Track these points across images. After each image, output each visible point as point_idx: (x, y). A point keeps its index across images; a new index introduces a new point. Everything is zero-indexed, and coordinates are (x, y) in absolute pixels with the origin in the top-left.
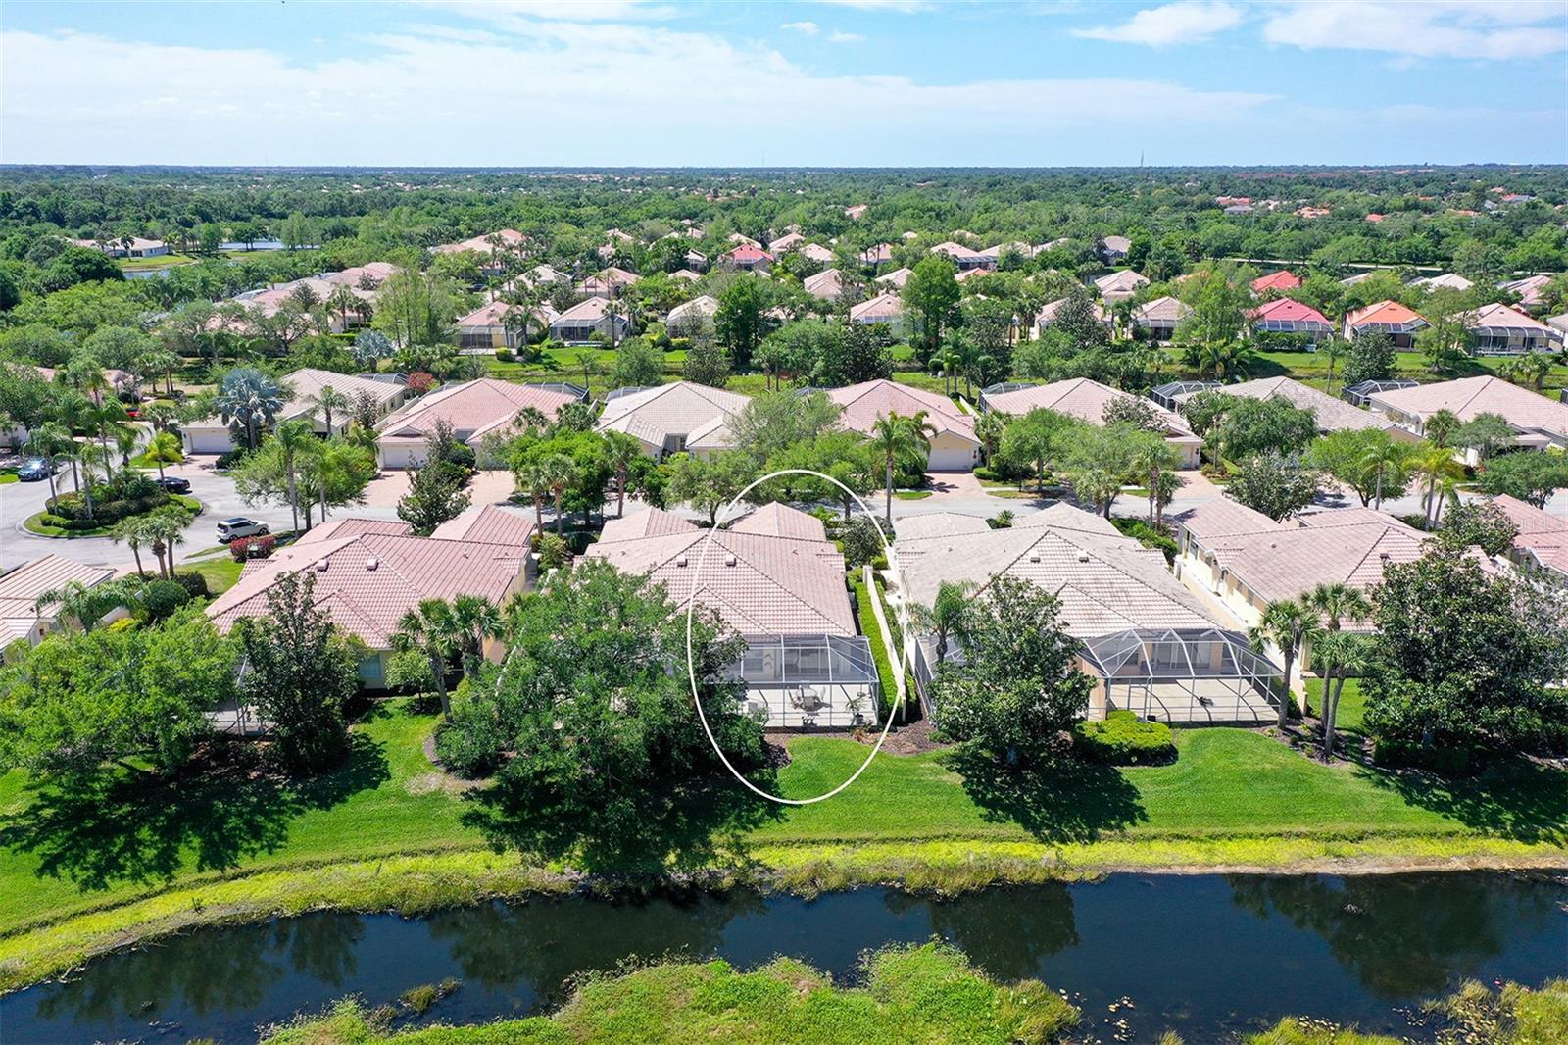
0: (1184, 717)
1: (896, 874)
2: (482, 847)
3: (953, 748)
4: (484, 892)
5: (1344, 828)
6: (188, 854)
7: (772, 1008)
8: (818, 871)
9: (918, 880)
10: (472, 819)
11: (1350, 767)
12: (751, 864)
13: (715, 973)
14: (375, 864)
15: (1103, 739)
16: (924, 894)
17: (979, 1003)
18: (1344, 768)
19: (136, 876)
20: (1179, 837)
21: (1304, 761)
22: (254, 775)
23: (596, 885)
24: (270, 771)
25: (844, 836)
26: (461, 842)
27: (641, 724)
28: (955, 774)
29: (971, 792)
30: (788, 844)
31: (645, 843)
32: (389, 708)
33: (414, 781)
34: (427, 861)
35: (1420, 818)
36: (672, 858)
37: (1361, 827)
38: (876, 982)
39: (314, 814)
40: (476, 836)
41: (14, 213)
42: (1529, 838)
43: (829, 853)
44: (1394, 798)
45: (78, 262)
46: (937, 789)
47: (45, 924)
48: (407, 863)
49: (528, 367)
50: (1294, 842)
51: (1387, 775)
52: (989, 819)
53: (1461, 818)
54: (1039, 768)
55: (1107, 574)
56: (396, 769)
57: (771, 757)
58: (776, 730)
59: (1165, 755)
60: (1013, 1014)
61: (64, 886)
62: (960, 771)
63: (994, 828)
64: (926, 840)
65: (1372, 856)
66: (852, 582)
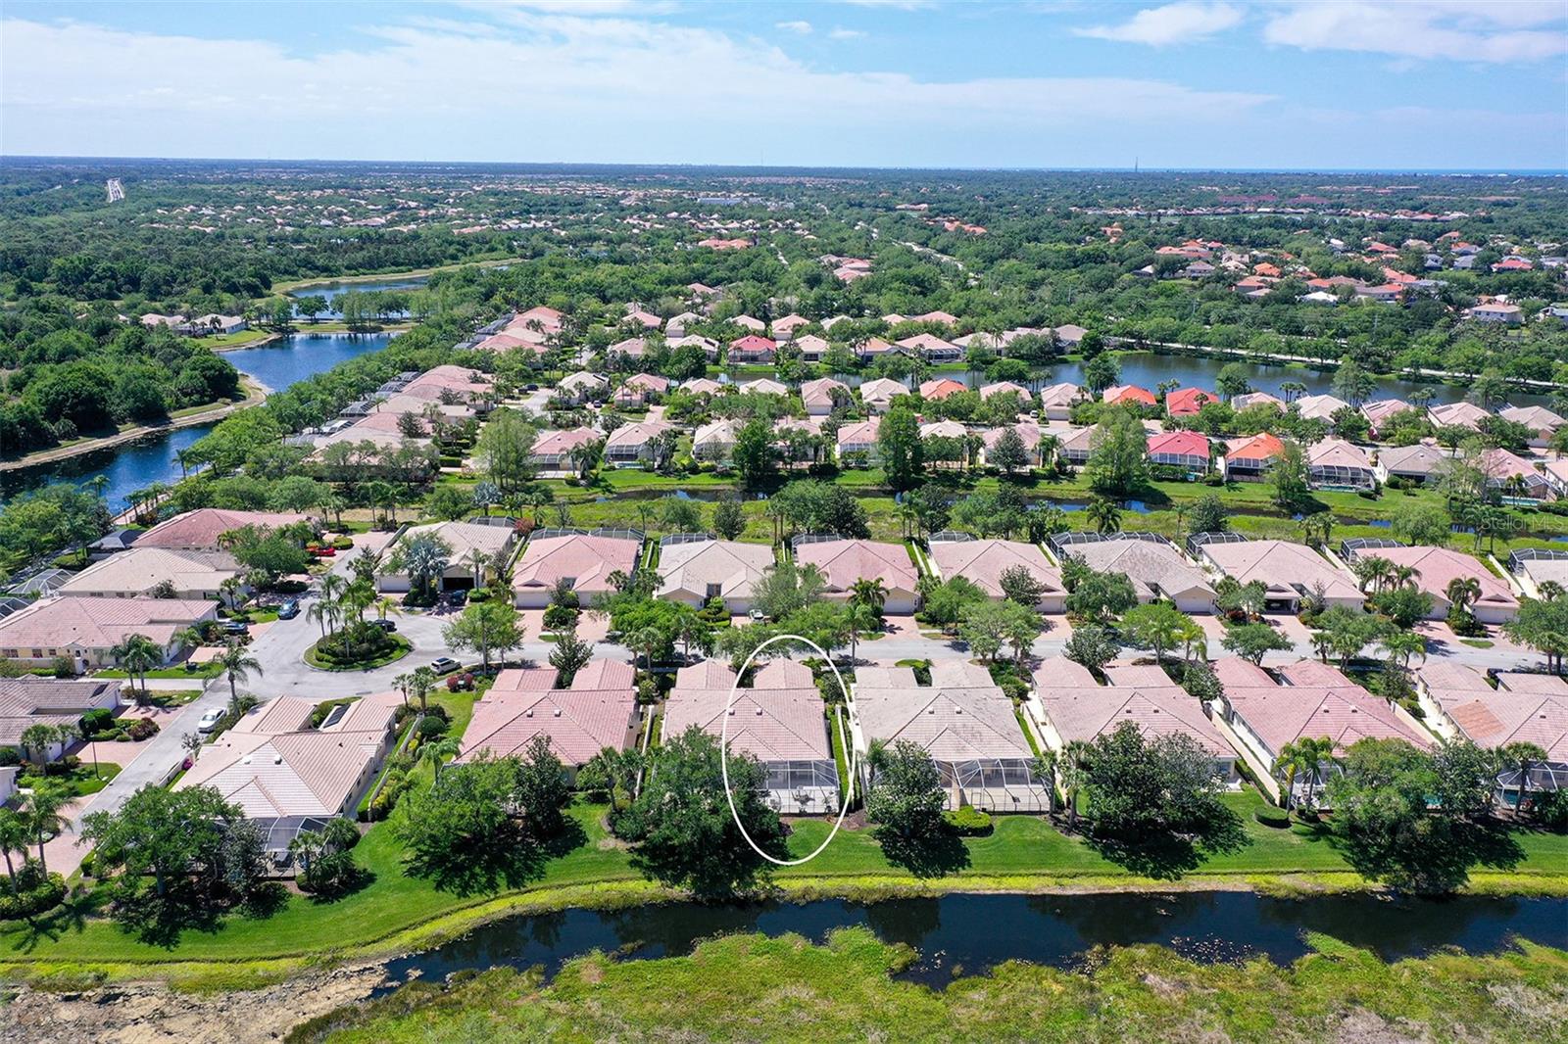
0: (1001, 809)
1: (845, 893)
2: (641, 878)
3: (878, 826)
4: (645, 900)
5: (1066, 871)
6: (501, 880)
7: (784, 954)
8: (807, 891)
9: (855, 896)
10: (634, 863)
11: (1080, 838)
12: (774, 887)
13: (758, 939)
14: (590, 886)
15: (955, 823)
16: (858, 903)
17: (877, 952)
18: (1077, 838)
19: (481, 892)
20: (985, 875)
21: (1058, 834)
22: (519, 839)
23: (699, 896)
24: (527, 836)
25: (819, 874)
26: (631, 875)
27: (721, 818)
28: (877, 841)
29: (885, 851)
30: (792, 877)
31: (721, 876)
32: (577, 799)
33: (601, 843)
34: (615, 885)
35: (1107, 866)
36: (735, 884)
37: (1075, 871)
38: (832, 944)
39: (555, 860)
40: (637, 872)
41: (94, 277)
42: (1157, 877)
43: (812, 882)
44: (1097, 855)
45: (204, 369)
46: (867, 849)
47: (447, 914)
48: (606, 886)
49: (591, 491)
50: (1041, 878)
51: (1097, 843)
52: (892, 865)
53: (1127, 867)
54: (921, 838)
55: (971, 721)
56: (591, 836)
57: (784, 830)
58: (785, 815)
59: (987, 831)
60: (893, 956)
61: (448, 896)
62: (880, 839)
63: (894, 870)
64: (860, 876)
65: (1078, 885)
66: (829, 713)
